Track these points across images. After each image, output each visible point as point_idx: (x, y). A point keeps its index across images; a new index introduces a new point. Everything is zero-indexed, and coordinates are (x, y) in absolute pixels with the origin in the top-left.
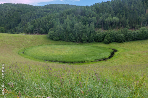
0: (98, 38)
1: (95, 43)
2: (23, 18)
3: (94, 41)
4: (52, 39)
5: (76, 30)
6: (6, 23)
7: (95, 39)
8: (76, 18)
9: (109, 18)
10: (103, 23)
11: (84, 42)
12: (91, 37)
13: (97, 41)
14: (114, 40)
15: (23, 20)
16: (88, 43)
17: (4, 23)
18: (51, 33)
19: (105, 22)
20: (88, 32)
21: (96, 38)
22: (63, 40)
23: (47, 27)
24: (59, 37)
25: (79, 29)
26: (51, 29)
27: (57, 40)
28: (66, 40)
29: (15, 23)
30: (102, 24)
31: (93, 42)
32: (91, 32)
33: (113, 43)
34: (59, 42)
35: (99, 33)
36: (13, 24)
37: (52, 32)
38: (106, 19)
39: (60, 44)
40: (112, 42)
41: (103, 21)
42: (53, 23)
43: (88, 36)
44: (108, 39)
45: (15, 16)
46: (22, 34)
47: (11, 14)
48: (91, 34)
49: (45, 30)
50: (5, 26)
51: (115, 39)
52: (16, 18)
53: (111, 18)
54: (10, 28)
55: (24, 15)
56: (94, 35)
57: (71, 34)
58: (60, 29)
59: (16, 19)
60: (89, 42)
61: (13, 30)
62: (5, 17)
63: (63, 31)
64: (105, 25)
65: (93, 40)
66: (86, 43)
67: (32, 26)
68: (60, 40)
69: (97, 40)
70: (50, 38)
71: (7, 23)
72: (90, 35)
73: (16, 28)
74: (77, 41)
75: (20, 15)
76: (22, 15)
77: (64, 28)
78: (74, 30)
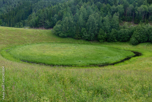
0: (121, 36)
1: (118, 43)
2: (35, 8)
3: (116, 40)
4: (58, 35)
5: (90, 24)
6: (14, 14)
7: (117, 37)
8: (95, 6)
9: (142, 6)
10: (133, 13)
11: (100, 41)
12: (111, 34)
13: (120, 40)
14: (146, 40)
15: (35, 10)
16: (106, 43)
17: (12, 14)
18: (57, 28)
19: (137, 12)
20: (108, 27)
21: (119, 36)
22: (73, 37)
23: (54, 19)
24: (68, 33)
25: (94, 23)
26: (59, 21)
27: (63, 37)
28: (76, 37)
29: (24, 14)
30: (132, 15)
31: (114, 41)
32: (112, 27)
33: (145, 43)
34: (67, 40)
35: (124, 28)
36: (22, 15)
37: (59, 26)
38: (139, 8)
39: (67, 43)
40: (143, 42)
41: (133, 11)
42: (62, 13)
43: (108, 33)
44: (136, 38)
45: (26, 6)
46: (25, 28)
47: (21, 2)
48: (113, 29)
49: (52, 24)
50: (13, 18)
51: (147, 38)
52: (27, 7)
53: (146, 6)
54: (19, 21)
55: (36, 4)
56: (117, 31)
57: (83, 29)
58: (69, 21)
59: (27, 9)
60: (109, 42)
61: (21, 23)
62: (13, 7)
63: (72, 25)
64: (136, 17)
65: (114, 39)
66: (104, 42)
67: (36, 18)
68: (68, 36)
69: (120, 38)
70: (55, 34)
71: (16, 15)
72: (111, 31)
73: (26, 21)
74: (91, 39)
75: (32, 4)
76: (34, 4)
77: (74, 20)
78: (88, 23)
